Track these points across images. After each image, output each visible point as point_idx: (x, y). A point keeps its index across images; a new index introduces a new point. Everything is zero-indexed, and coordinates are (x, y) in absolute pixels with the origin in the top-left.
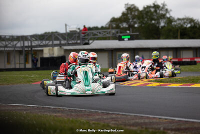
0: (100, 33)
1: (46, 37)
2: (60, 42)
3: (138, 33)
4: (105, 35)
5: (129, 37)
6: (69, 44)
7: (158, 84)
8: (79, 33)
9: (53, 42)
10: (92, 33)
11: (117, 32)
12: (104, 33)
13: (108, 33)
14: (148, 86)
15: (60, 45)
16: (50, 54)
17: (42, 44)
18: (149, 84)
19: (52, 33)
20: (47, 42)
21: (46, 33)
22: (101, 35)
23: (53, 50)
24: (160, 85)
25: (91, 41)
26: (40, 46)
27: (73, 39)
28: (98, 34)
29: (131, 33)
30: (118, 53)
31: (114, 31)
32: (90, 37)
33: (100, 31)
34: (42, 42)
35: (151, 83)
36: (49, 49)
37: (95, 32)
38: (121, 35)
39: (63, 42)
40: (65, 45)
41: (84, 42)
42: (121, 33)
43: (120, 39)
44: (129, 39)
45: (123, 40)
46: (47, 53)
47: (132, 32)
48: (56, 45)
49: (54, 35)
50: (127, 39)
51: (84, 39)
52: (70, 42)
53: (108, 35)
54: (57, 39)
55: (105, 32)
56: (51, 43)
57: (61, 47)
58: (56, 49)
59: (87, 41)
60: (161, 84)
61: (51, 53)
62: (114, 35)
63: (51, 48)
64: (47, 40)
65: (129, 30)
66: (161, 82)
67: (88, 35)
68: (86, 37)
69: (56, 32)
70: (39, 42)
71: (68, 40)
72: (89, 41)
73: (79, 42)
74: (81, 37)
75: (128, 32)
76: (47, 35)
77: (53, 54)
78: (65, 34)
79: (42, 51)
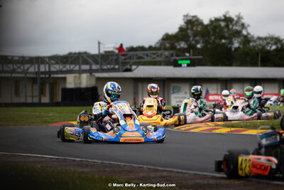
0: (147, 55)
1: (70, 60)
2: (91, 67)
3: (201, 57)
4: (154, 58)
5: (189, 62)
6: (103, 71)
7: (229, 130)
8: (117, 55)
9: (80, 67)
10: (136, 55)
11: (172, 55)
12: (153, 56)
13: (158, 56)
14: (214, 131)
15: (91, 72)
16: (75, 84)
17: (64, 69)
18: (215, 129)
19: (80, 53)
20: (72, 66)
21: (70, 54)
22: (149, 59)
23: (80, 77)
24: (231, 131)
25: (134, 67)
26: (62, 72)
27: (109, 64)
28: (145, 57)
29: (192, 57)
30: (173, 85)
31: (167, 53)
32: (132, 61)
33: (148, 52)
34: (64, 67)
35: (218, 129)
36: (75, 77)
37: (140, 53)
38: (177, 58)
39: (94, 67)
40: (97, 71)
41: (124, 68)
42: (177, 56)
43: (176, 64)
44: (188, 65)
45: (180, 65)
46: (71, 82)
47: (193, 55)
48: (84, 71)
49: (83, 57)
50: (186, 65)
51: (124, 63)
52: (105, 67)
53: (159, 59)
54: (86, 62)
55: (154, 54)
56: (77, 68)
57: (91, 74)
58: (84, 76)
59: (129, 67)
60: (232, 129)
61: (77, 82)
62: (167, 59)
63: (77, 75)
64: (72, 63)
65: (189, 53)
66: (233, 126)
67: (130, 58)
68: (128, 61)
69: (85, 53)
70: (61, 67)
71: (101, 65)
72: (131, 66)
73: (117, 67)
74: (120, 60)
75: (187, 54)
76: (72, 57)
77: (80, 84)
78: (97, 55)
79: (65, 79)
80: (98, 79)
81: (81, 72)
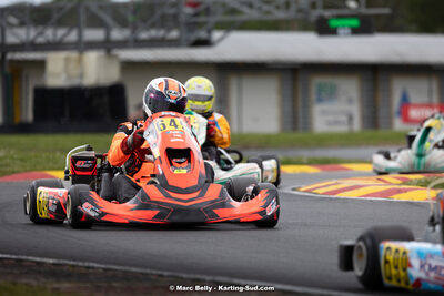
0: (250, 6)
1: (56, 16)
2: (108, 34)
3: (386, 11)
4: (268, 13)
5: (355, 23)
6: (139, 44)
8: (175, 4)
9: (80, 35)
10: (224, 4)
11: (313, 5)
12: (266, 7)
13: (278, 7)
14: (396, 198)
15: (107, 46)
16: (69, 77)
17: (40, 40)
18: (399, 191)
20: (61, 32)
22: (253, 14)
23: (80, 61)
25: (216, 35)
26: (34, 46)
27: (153, 26)
28: (245, 9)
29: (364, 11)
30: (317, 81)
32: (213, 19)
34: (40, 34)
35: (406, 191)
36: (67, 60)
38: (327, 14)
39: (117, 34)
40: (123, 44)
41: (193, 37)
42: (326, 7)
43: (323, 28)
44: (355, 31)
46: (59, 71)
47: (368, 7)
48: (92, 45)
49: (87, 8)
52: (144, 35)
53: (280, 15)
54: (95, 22)
55: (268, 2)
56: (73, 36)
57: (108, 51)
58: (92, 58)
61: (74, 71)
62: (301, 16)
63: (74, 55)
67: (207, 11)
68: (201, 19)
70: (32, 33)
71: (135, 28)
72: (209, 32)
73: (174, 34)
74: (183, 18)
75: (353, 4)
76: (60, 9)
77: (82, 76)
79: (41, 64)
80: (128, 66)
81: (83, 46)
